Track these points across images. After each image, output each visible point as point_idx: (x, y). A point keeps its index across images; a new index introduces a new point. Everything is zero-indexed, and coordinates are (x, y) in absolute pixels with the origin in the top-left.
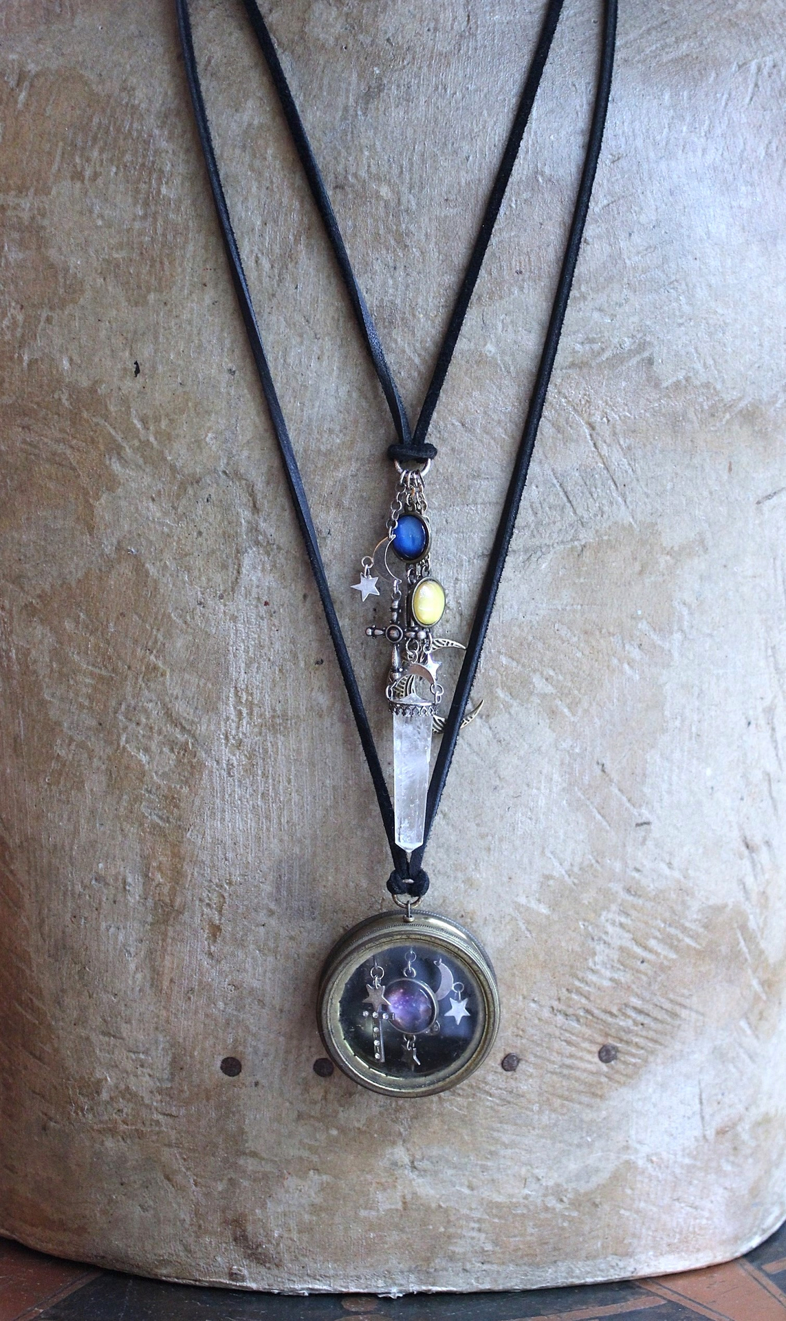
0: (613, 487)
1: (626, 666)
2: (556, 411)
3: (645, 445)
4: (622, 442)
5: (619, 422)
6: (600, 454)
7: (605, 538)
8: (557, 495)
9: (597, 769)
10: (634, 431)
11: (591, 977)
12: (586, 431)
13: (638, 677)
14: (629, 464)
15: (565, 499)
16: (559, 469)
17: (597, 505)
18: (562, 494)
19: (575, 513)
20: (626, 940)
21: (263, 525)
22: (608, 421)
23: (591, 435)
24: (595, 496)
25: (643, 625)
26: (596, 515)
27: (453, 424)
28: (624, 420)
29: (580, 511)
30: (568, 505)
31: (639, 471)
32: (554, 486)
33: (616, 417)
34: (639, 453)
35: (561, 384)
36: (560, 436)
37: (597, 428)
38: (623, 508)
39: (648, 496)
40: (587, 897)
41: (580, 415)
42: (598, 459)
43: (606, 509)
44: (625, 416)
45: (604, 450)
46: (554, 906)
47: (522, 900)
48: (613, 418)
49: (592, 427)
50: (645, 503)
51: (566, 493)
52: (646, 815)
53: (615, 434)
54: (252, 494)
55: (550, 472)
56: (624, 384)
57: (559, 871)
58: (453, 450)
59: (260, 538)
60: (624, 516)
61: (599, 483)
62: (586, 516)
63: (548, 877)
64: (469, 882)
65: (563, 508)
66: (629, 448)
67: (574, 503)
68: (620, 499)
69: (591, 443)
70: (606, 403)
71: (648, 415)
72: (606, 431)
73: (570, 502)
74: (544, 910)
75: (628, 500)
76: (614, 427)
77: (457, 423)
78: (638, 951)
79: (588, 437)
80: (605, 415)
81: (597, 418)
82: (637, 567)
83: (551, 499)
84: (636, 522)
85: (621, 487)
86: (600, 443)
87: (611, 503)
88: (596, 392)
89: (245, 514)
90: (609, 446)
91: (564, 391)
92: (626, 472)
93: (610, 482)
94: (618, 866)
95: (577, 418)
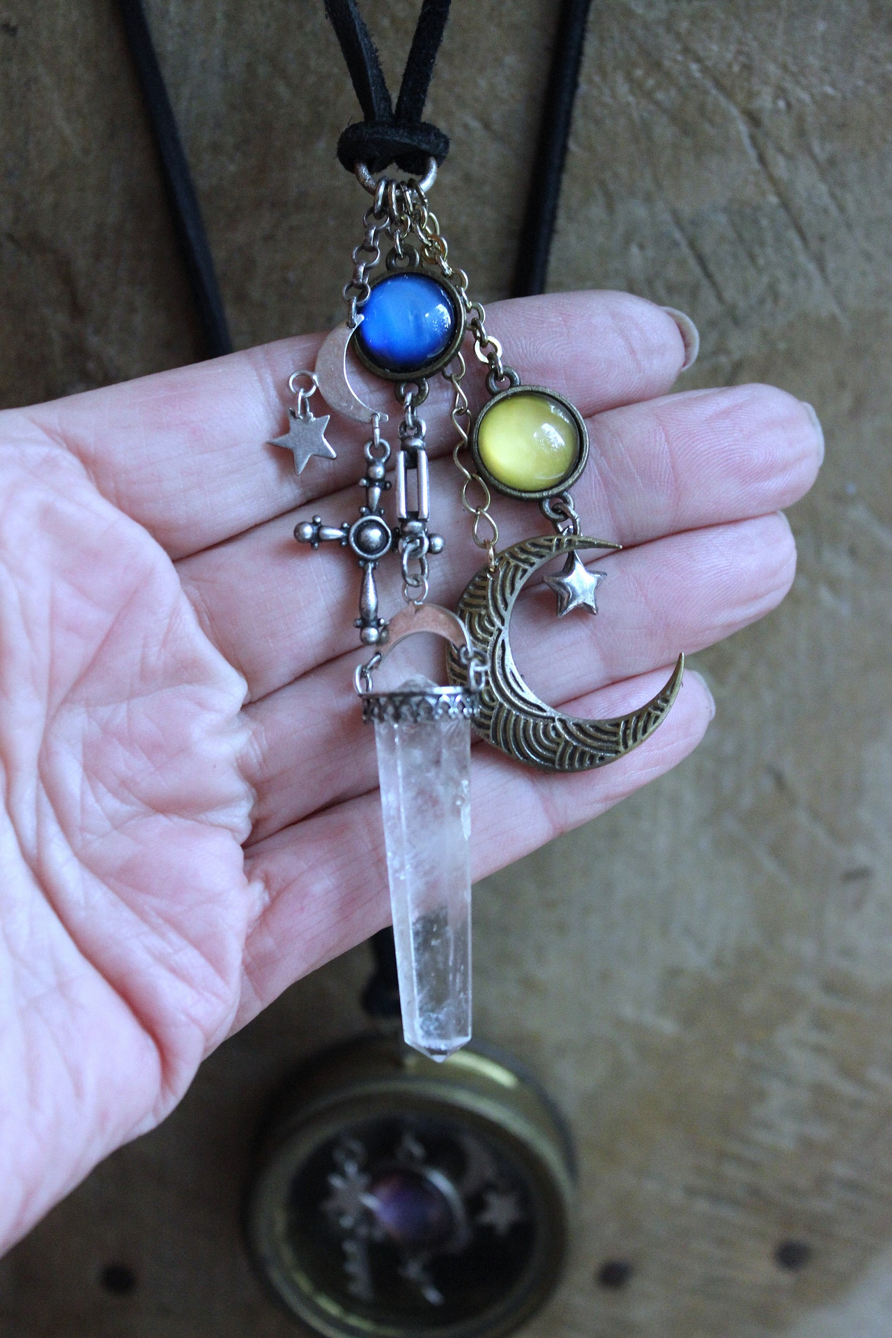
0: (797, 243)
1: (825, 594)
2: (680, 89)
3: (864, 154)
4: (817, 149)
5: (811, 108)
6: (772, 179)
7: (782, 346)
8: (682, 263)
9: (767, 784)
10: (843, 126)
11: (761, 1136)
12: (742, 128)
13: (845, 610)
14: (833, 196)
15: (697, 271)
16: (686, 210)
17: (765, 279)
18: (692, 263)
19: (720, 297)
20: (825, 1072)
21: (93, 341)
22: (789, 105)
23: (753, 138)
24: (761, 262)
25: (858, 513)
26: (762, 301)
27: (466, 126)
28: (822, 102)
29: (730, 294)
30: (705, 282)
31: (851, 208)
32: (676, 244)
33: (805, 97)
34: (852, 171)
35: (689, 32)
36: (688, 142)
37: (766, 120)
38: (818, 283)
39: (868, 257)
40: (751, 1003)
41: (728, 94)
42: (767, 186)
43: (784, 287)
44: (826, 96)
45: (780, 167)
46: (689, 1019)
47: (628, 1011)
48: (799, 100)
49: (754, 119)
50: (864, 274)
51: (701, 260)
52: (862, 856)
53: (801, 133)
54: (68, 279)
55: (667, 217)
56: (821, 26)
57: (695, 959)
58: (467, 178)
59: (91, 366)
60: (820, 301)
61: (769, 236)
62: (742, 304)
63: (674, 973)
64: (529, 985)
65: (694, 293)
66: (832, 162)
67: (719, 278)
68: (812, 268)
69: (752, 153)
70: (785, 67)
71: (872, 90)
72: (784, 129)
73: (709, 275)
74: (668, 1026)
75: (831, 265)
76: (801, 119)
77: (475, 124)
78: (847, 1088)
79: (746, 141)
80: (781, 92)
81: (765, 101)
82: (846, 401)
83: (671, 272)
84: (844, 308)
85: (814, 244)
86: (771, 153)
87: (793, 276)
88: (763, 47)
89: (59, 319)
90: (790, 157)
91: (697, 47)
92: (826, 211)
93: (792, 235)
94: (808, 949)
95: (723, 101)
